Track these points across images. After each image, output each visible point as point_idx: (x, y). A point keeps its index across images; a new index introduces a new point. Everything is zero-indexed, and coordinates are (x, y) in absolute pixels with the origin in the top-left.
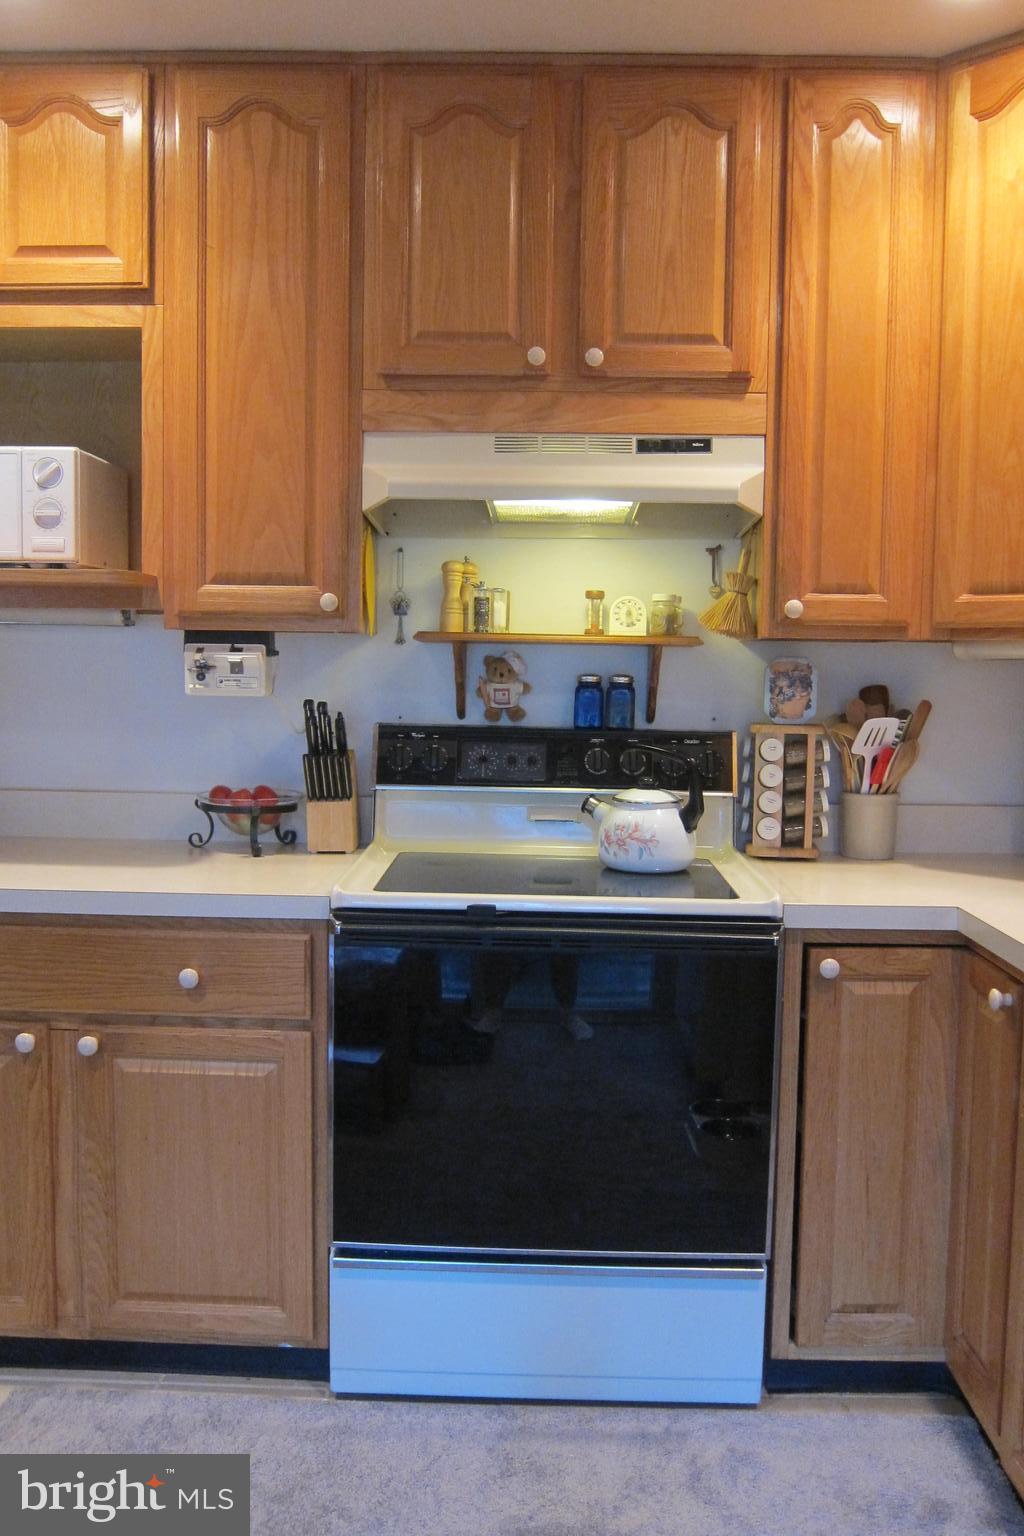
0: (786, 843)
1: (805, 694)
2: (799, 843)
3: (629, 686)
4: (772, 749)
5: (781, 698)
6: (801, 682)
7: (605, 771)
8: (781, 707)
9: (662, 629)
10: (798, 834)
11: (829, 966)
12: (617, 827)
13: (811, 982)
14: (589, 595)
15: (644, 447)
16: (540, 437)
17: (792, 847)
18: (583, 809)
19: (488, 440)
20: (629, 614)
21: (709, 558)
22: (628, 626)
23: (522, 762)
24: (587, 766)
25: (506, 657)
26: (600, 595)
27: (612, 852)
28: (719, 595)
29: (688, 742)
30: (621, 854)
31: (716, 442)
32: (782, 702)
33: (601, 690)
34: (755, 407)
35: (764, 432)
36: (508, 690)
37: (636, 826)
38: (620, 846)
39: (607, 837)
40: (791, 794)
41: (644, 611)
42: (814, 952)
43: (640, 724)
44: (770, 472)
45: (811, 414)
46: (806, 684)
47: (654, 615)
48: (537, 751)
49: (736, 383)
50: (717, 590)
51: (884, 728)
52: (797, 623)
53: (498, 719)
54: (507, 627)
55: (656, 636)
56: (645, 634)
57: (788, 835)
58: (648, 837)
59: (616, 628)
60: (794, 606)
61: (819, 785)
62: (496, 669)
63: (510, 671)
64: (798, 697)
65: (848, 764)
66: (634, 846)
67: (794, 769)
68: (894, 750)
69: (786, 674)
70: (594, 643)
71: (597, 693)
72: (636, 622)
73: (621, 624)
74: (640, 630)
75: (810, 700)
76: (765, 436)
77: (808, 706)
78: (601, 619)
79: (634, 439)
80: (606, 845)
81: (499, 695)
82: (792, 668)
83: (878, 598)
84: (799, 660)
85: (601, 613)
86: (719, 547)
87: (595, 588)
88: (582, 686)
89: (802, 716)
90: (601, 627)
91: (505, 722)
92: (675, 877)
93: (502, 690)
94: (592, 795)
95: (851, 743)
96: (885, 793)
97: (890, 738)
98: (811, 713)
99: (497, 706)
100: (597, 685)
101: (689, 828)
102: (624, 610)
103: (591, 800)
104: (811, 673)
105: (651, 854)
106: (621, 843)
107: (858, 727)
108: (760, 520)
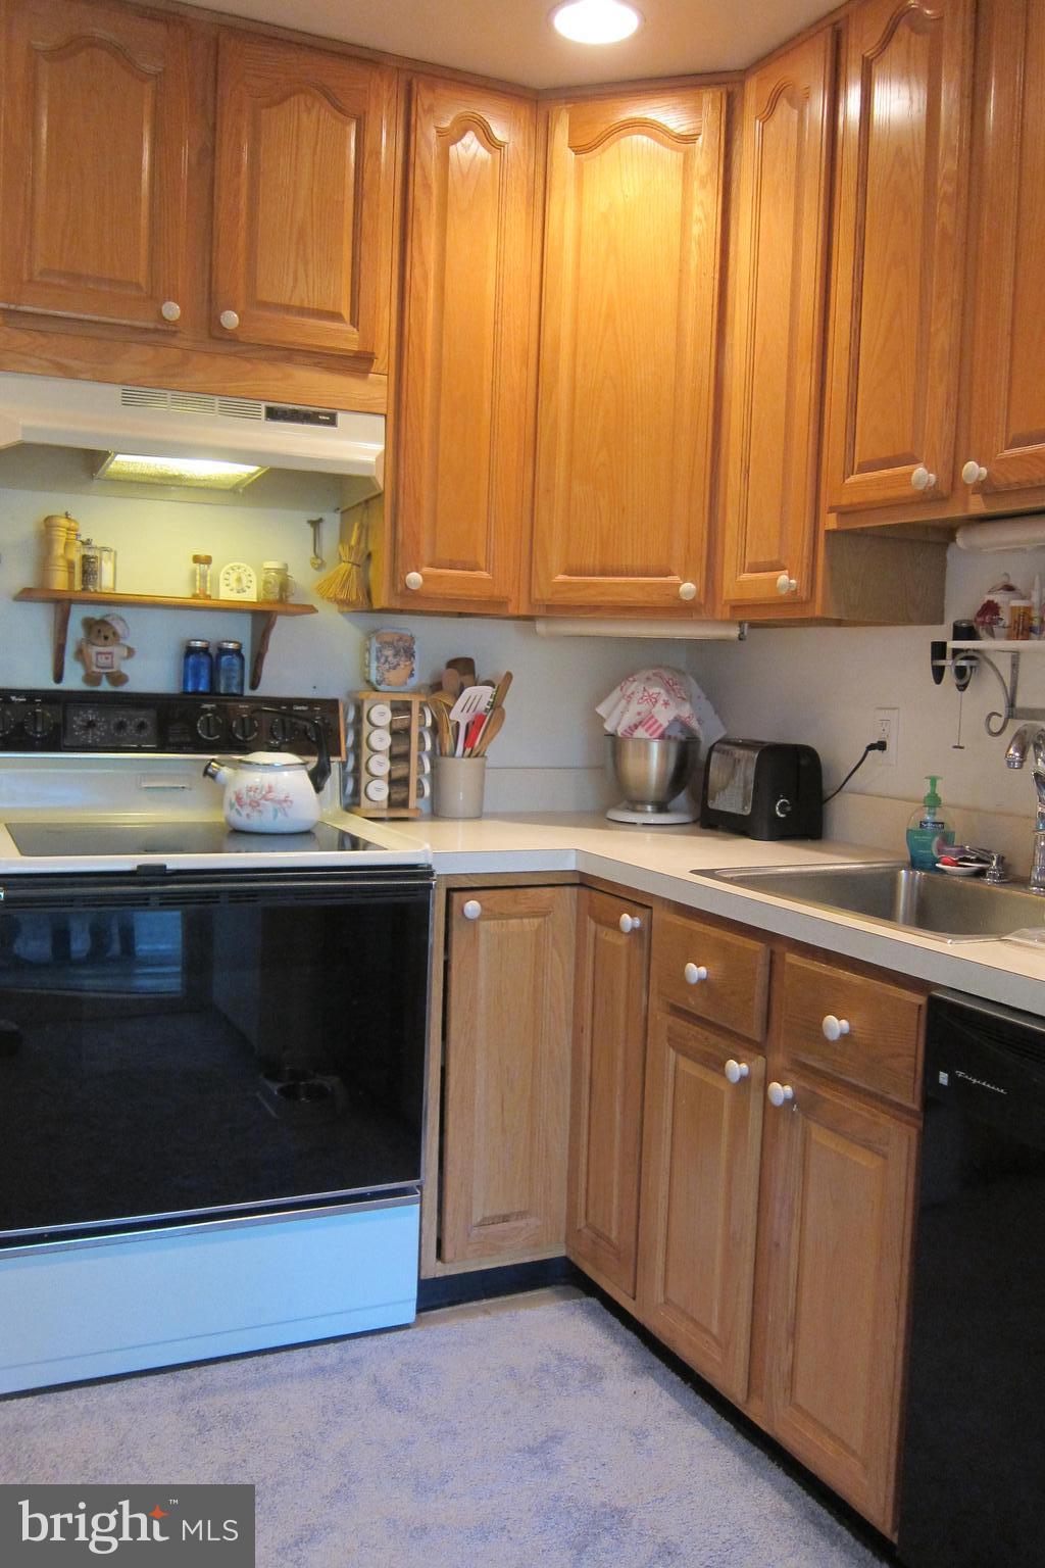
0: (392, 803)
1: (408, 663)
2: (404, 804)
3: (238, 652)
4: (381, 714)
5: (387, 666)
6: (405, 652)
7: (218, 737)
8: (387, 675)
9: (274, 596)
10: (403, 795)
11: (472, 907)
12: (250, 789)
13: (455, 923)
14: (197, 559)
15: (273, 414)
16: (169, 394)
17: (398, 808)
18: (206, 773)
19: (116, 391)
20: (239, 580)
21: (310, 530)
22: (238, 592)
23: (131, 728)
24: (200, 732)
25: (108, 619)
26: (208, 561)
27: (244, 813)
28: (320, 567)
29: (298, 708)
30: (255, 815)
31: (340, 417)
32: (388, 671)
33: (210, 655)
34: (376, 387)
35: (384, 411)
36: (110, 653)
37: (270, 787)
38: (253, 807)
39: (239, 799)
40: (398, 757)
41: (254, 578)
42: (456, 896)
43: (248, 692)
44: (391, 450)
45: (428, 399)
46: (410, 654)
47: (266, 582)
48: (142, 716)
49: (359, 363)
50: (319, 561)
51: (477, 696)
52: (415, 595)
53: (98, 684)
54: (114, 589)
55: (269, 602)
56: (255, 600)
57: (394, 796)
58: (282, 797)
59: (226, 594)
60: (414, 578)
61: (422, 748)
62: (99, 631)
63: (115, 633)
64: (402, 666)
65: (445, 730)
66: (270, 806)
67: (400, 734)
68: (485, 717)
69: (390, 644)
70: (201, 607)
71: (205, 660)
72: (246, 589)
73: (232, 590)
74: (251, 595)
75: (413, 670)
76: (386, 416)
77: (412, 675)
78: (208, 585)
79: (263, 405)
80: (238, 807)
81: (102, 660)
82: (396, 638)
83: (484, 574)
84: (403, 632)
85: (208, 578)
86: (321, 520)
87: (202, 553)
88: (190, 651)
89: (406, 683)
90: (208, 593)
91: (105, 686)
92: (303, 836)
93: (104, 653)
94: (213, 760)
95: (450, 709)
96: (476, 756)
97: (483, 705)
98: (413, 682)
99: (98, 670)
100: (205, 650)
101: (318, 788)
102: (234, 576)
103: (213, 764)
104: (414, 643)
105: (286, 814)
106: (255, 804)
107: (457, 696)
108: (380, 496)
